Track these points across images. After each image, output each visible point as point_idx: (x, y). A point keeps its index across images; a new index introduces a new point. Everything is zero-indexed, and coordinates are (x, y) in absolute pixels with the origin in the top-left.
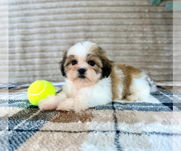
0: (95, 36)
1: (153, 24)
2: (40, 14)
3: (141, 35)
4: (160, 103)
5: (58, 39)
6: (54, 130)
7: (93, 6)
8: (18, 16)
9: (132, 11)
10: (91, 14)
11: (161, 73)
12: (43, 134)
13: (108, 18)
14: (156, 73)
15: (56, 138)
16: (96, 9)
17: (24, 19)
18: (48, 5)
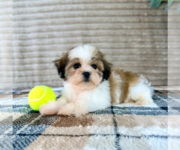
0: (93, 41)
1: (152, 28)
2: (37, 18)
3: (139, 40)
4: (158, 107)
5: (56, 44)
6: (55, 134)
7: (91, 10)
8: (15, 20)
9: (131, 14)
10: (89, 18)
11: (159, 78)
12: (45, 138)
13: (106, 22)
14: (153, 78)
15: (58, 142)
16: (94, 12)
17: (21, 24)
18: (45, 8)
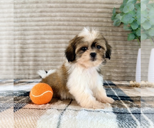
1: (115, 40)
2: (35, 30)
5: (47, 48)
7: (73, 26)
8: (19, 30)
10: (71, 32)
11: (119, 75)
16: (75, 28)
17: (23, 33)
18: (40, 23)
